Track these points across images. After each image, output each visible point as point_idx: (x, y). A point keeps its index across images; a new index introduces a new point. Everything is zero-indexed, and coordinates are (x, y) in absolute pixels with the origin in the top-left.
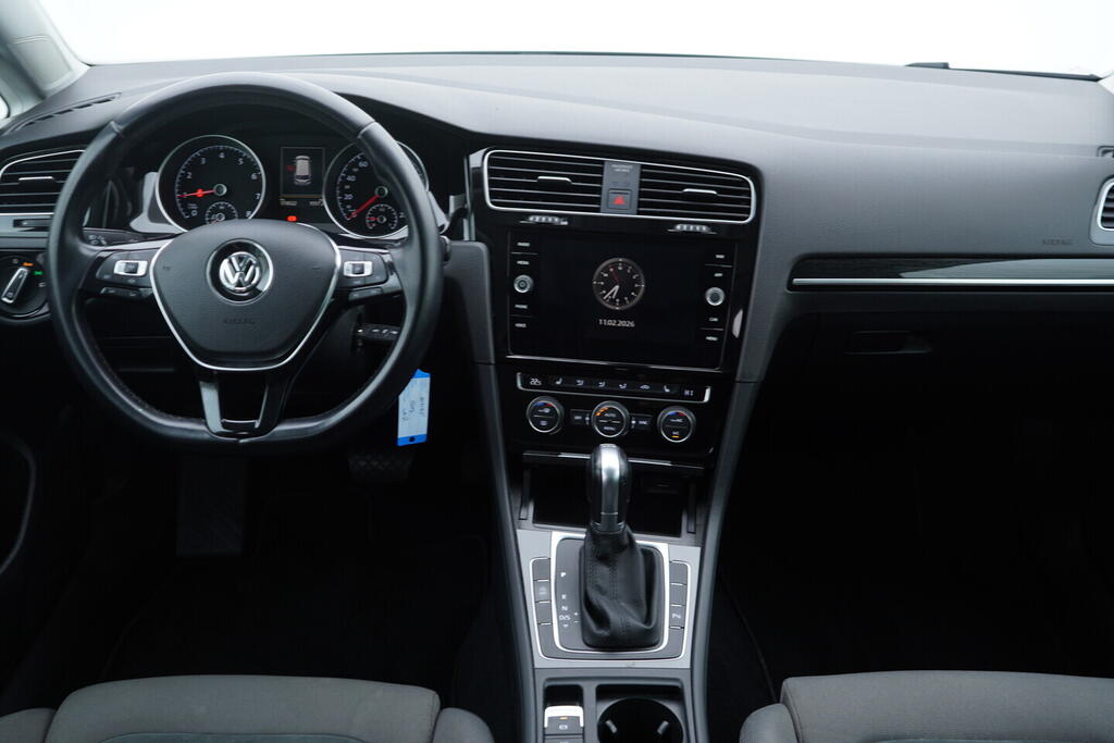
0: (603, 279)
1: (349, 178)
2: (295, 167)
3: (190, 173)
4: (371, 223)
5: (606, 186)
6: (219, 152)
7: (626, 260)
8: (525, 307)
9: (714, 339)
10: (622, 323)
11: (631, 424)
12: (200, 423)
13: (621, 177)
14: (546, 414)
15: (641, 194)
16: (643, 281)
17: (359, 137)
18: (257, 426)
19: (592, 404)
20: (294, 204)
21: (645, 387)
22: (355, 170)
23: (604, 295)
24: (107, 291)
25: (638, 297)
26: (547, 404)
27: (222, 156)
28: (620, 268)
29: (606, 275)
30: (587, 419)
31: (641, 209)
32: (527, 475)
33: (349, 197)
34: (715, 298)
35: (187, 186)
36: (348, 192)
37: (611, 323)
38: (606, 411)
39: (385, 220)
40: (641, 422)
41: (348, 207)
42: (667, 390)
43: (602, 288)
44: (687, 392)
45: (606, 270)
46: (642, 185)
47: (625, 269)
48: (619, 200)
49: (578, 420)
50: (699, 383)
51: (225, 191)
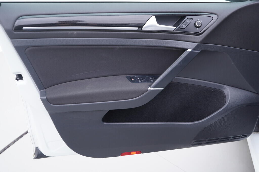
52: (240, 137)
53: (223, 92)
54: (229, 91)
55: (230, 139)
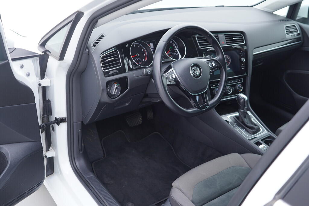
5: (220, 40)
9: (243, 68)
10: (228, 69)
13: (222, 37)
15: (226, 41)
16: (230, 59)
18: (206, 104)
21: (233, 81)
25: (230, 63)
31: (227, 44)
34: (243, 60)
40: (233, 89)
42: (236, 81)
51: (139, 55)
52: (35, 187)
53: (1, 152)
54: (7, 149)
55: (26, 194)
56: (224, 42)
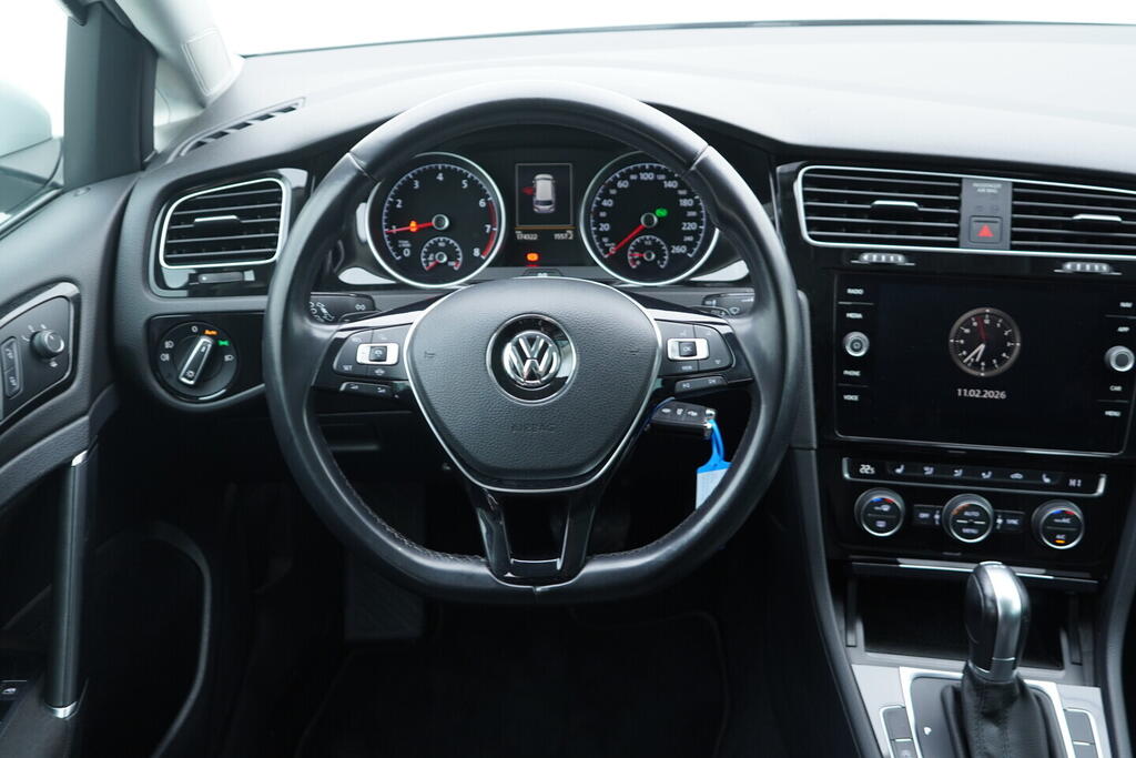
0: (963, 336)
1: (605, 203)
2: (535, 190)
3: (400, 201)
4: (634, 261)
5: (966, 211)
6: (437, 171)
7: (996, 311)
8: (857, 373)
9: (1116, 414)
10: (988, 394)
11: (996, 524)
12: (480, 563)
13: (986, 197)
14: (885, 513)
15: (1015, 223)
16: (1018, 338)
17: (693, 168)
18: (559, 567)
19: (942, 497)
20: (534, 237)
21: (1017, 476)
22: (613, 192)
23: (965, 357)
24: (348, 386)
25: (1011, 359)
26: (885, 499)
27: (440, 177)
28: (987, 322)
29: (967, 331)
30: (937, 517)
31: (1015, 242)
32: (852, 587)
33: (605, 227)
34: (1122, 361)
35: (397, 217)
36: (604, 220)
37: (974, 393)
38: (965, 509)
39: (653, 256)
40: (1010, 521)
41: (605, 240)
42: (1047, 480)
43: (962, 348)
44: (1073, 483)
45: (968, 324)
46: (1016, 209)
47: (993, 322)
48: (986, 231)
49: (924, 519)
50: (1089, 471)
51: (447, 223)
56: (997, 226)
